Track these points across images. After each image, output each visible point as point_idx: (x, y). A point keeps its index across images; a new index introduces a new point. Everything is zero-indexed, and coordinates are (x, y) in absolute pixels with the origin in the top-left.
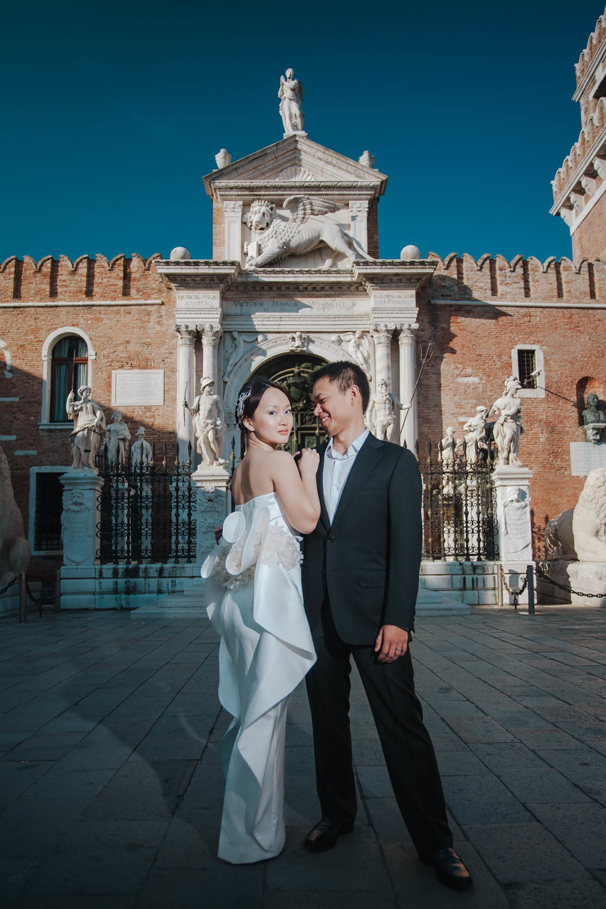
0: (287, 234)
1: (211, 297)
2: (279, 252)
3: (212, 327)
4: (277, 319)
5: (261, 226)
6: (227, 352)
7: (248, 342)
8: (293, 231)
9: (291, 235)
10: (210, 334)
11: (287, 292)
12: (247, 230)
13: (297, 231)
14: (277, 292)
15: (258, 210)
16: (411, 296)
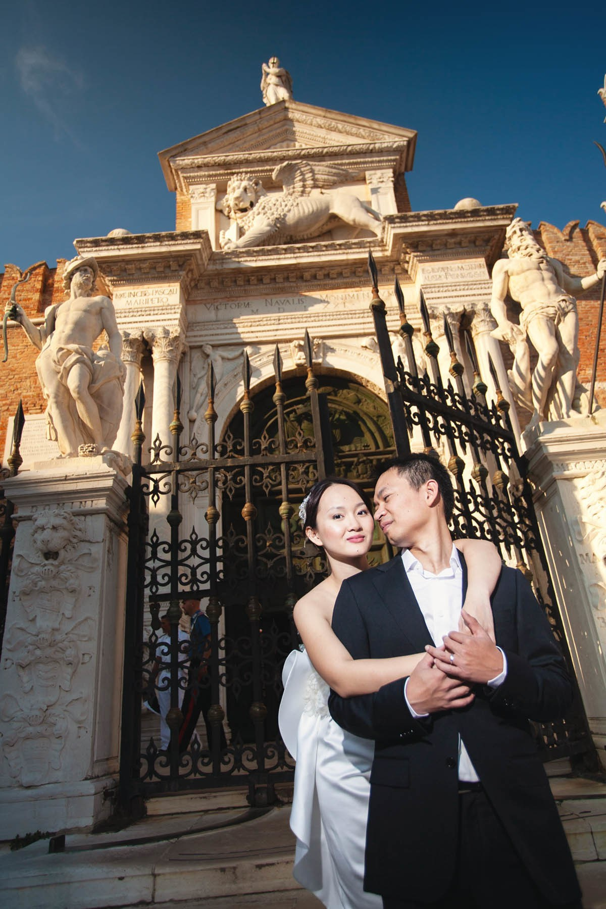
0: (280, 209)
1: (167, 292)
2: (270, 231)
3: (167, 332)
4: (273, 322)
5: (242, 205)
6: (195, 375)
7: (229, 359)
8: (289, 204)
9: (286, 209)
10: (163, 342)
11: (286, 284)
12: (224, 219)
13: (295, 204)
14: (271, 286)
15: (236, 185)
16: (480, 266)
